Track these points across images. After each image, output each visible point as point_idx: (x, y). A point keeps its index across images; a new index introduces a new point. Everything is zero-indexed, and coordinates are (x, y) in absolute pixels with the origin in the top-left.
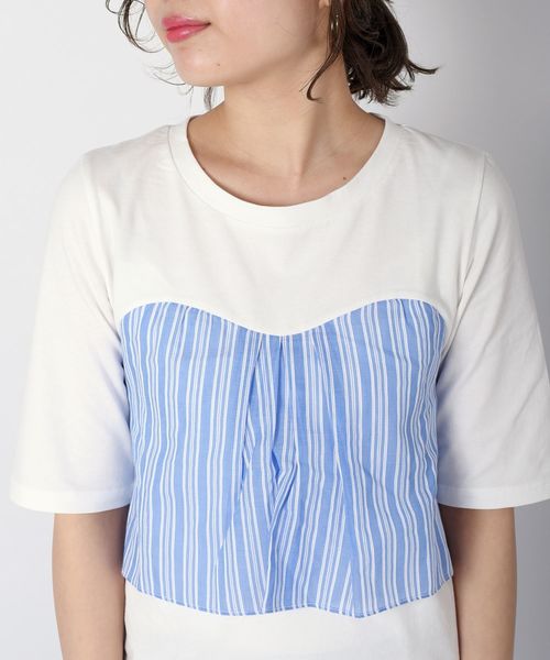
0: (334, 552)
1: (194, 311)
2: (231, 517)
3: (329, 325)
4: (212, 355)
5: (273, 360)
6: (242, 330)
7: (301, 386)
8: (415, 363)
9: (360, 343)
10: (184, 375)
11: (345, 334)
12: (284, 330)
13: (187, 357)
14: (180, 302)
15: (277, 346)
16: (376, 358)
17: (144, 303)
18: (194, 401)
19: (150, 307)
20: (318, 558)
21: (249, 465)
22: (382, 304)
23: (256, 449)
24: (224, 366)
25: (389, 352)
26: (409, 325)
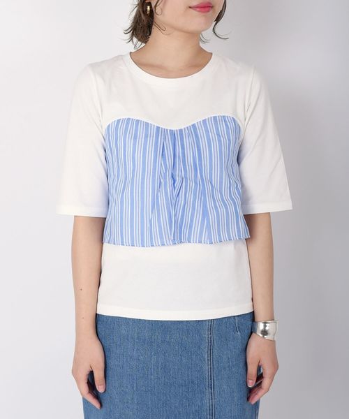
0: (198, 218)
1: (138, 121)
2: (155, 204)
3: (194, 125)
4: (146, 136)
5: (171, 138)
6: (158, 128)
7: (183, 148)
8: (229, 140)
9: (207, 131)
10: (134, 145)
11: (200, 128)
12: (175, 127)
13: (135, 138)
14: (131, 117)
15: (173, 133)
16: (213, 137)
17: (116, 119)
18: (139, 156)
19: (119, 121)
20: (192, 221)
21: (162, 181)
22: (215, 118)
23: (165, 174)
24: (151, 141)
25: (218, 135)
26: (227, 125)
